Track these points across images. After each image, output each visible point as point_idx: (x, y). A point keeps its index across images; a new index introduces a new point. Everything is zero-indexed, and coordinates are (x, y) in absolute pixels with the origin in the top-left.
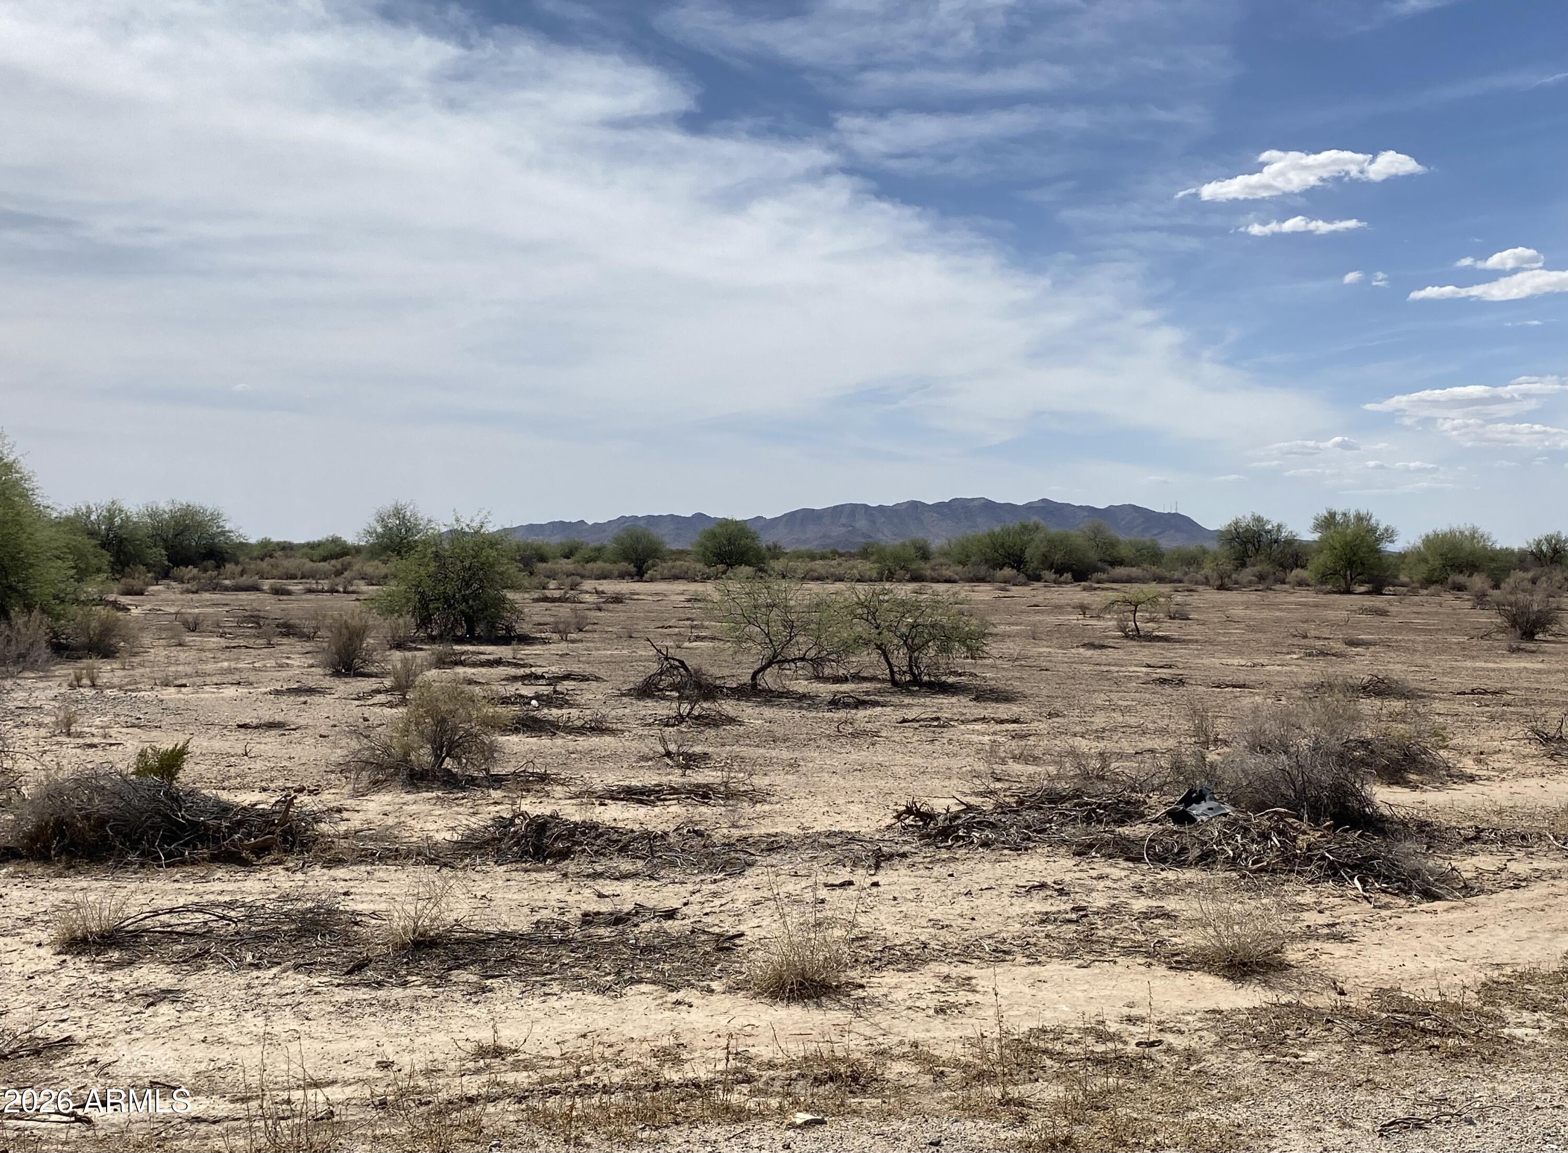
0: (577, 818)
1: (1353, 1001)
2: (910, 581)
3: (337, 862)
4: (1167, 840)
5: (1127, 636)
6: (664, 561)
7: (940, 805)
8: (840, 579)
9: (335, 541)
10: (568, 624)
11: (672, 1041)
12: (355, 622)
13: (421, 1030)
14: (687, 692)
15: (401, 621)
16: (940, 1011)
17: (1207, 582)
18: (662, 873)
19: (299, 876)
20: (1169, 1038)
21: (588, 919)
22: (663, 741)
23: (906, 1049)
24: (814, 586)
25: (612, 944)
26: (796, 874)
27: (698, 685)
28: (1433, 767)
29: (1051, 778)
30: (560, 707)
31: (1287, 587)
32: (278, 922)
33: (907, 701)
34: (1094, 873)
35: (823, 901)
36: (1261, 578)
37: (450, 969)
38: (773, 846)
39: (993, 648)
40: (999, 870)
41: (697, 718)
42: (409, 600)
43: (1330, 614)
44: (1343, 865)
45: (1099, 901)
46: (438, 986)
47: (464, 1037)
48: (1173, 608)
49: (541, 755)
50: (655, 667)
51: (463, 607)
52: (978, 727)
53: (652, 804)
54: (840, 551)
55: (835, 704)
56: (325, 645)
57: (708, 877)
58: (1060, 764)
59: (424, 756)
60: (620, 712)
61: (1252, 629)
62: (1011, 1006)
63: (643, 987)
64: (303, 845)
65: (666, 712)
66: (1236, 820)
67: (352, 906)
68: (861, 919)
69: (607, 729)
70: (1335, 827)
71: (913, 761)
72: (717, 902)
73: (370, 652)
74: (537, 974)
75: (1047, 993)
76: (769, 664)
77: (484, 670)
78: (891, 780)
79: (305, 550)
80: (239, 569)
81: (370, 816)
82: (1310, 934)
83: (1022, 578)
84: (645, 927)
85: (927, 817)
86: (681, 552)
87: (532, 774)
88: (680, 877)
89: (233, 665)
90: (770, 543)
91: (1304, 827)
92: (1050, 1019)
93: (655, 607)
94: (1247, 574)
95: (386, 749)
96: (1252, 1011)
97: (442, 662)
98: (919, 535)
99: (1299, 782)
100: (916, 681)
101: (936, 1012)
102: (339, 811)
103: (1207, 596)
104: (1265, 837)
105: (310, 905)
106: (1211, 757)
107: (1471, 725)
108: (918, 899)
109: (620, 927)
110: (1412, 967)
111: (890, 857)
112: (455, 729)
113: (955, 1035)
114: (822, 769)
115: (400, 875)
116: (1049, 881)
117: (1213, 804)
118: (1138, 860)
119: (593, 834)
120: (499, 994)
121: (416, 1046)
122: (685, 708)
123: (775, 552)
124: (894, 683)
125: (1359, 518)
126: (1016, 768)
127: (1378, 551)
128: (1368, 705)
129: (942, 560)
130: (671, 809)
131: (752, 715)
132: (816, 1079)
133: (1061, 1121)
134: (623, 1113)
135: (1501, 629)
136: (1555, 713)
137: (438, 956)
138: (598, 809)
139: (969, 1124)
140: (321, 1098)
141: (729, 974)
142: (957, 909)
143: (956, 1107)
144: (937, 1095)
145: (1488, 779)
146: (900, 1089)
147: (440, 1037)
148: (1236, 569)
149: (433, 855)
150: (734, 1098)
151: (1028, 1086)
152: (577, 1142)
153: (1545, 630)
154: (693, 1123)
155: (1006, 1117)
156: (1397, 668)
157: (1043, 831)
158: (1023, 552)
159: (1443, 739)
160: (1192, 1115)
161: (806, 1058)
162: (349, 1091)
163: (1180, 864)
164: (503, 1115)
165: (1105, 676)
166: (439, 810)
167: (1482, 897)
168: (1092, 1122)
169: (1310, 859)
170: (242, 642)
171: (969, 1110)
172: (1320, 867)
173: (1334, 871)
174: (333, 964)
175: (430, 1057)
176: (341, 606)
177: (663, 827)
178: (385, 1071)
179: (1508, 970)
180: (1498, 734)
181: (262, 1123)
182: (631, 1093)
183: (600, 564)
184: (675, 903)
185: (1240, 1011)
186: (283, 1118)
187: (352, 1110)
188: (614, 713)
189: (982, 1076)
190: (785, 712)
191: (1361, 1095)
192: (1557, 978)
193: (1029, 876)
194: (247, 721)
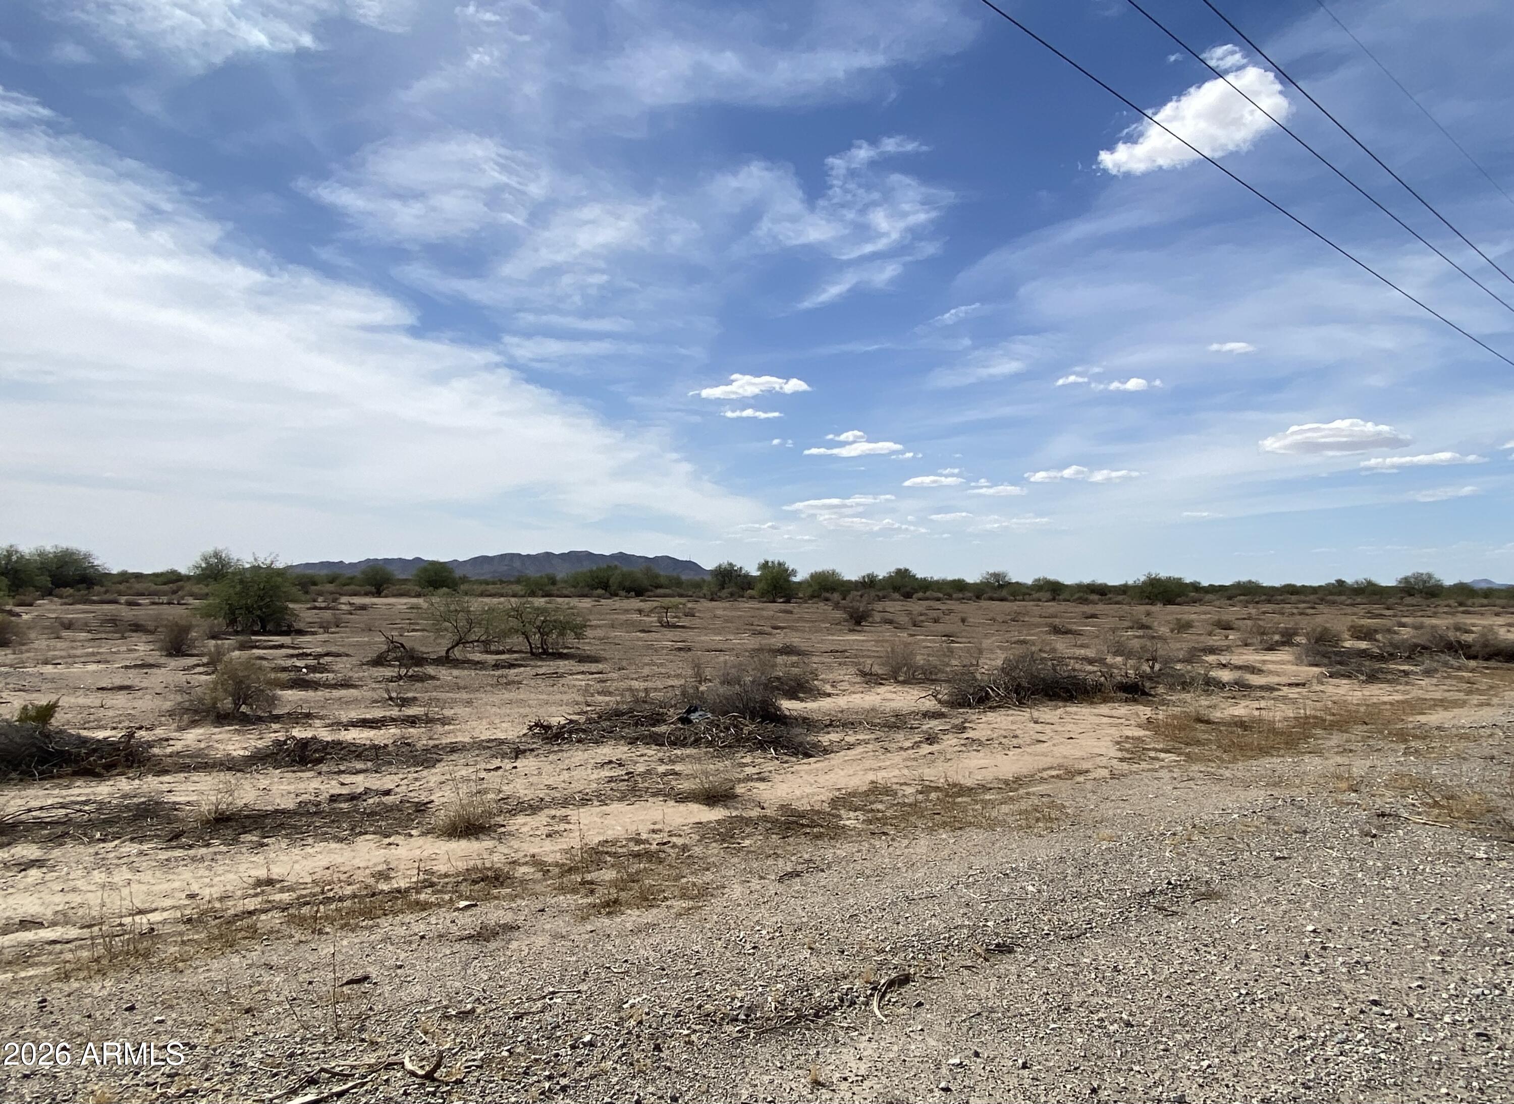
0: (329, 739)
1: (768, 812)
2: (543, 596)
3: (165, 772)
4: (678, 733)
5: (662, 626)
6: (394, 585)
7: (556, 721)
8: (502, 596)
9: (174, 572)
10: (329, 622)
11: (385, 867)
12: (183, 622)
13: (219, 873)
14: (405, 661)
15: (216, 622)
16: (549, 836)
17: (704, 597)
18: (383, 769)
19: (137, 782)
20: (674, 839)
21: (334, 799)
22: (388, 691)
23: (528, 859)
24: (487, 600)
25: (349, 812)
26: (467, 765)
27: (412, 658)
28: (812, 690)
29: (618, 703)
30: (322, 673)
31: (744, 599)
32: (121, 811)
33: (539, 663)
34: (638, 753)
35: (483, 779)
36: (732, 595)
37: (240, 834)
38: (454, 749)
39: (589, 633)
40: (586, 755)
41: (411, 677)
42: (221, 609)
43: (765, 613)
44: (765, 742)
45: (641, 768)
46: (231, 845)
47: (247, 874)
48: (687, 610)
49: (306, 701)
50: (385, 647)
51: (259, 613)
52: (579, 677)
53: (379, 728)
54: (504, 579)
55: (496, 666)
56: (162, 637)
57: (413, 769)
58: (622, 695)
59: (227, 704)
60: (361, 674)
61: (726, 621)
62: (589, 830)
63: (368, 837)
64: (139, 762)
65: (390, 674)
66: (713, 720)
67: (173, 798)
68: (504, 788)
69: (352, 685)
70: (761, 722)
71: (541, 697)
72: (418, 784)
73: (193, 640)
74: (298, 834)
75: (608, 821)
76: (457, 645)
77: (271, 651)
78: (528, 708)
79: (152, 578)
80: (103, 589)
81: (188, 742)
82: (749, 778)
83: (608, 595)
84: (371, 801)
85: (548, 728)
86: (406, 580)
87: (301, 713)
88: (395, 771)
89: (96, 650)
90: (462, 575)
91: (747, 723)
92: (610, 835)
93: (387, 612)
94: (724, 593)
95: (201, 700)
96: (718, 822)
97: (242, 647)
98: (550, 571)
99: (745, 700)
100: (545, 652)
101: (547, 836)
102: (167, 740)
103: (705, 604)
104: (728, 729)
105: (143, 799)
106: (702, 688)
107: (830, 668)
108: (540, 774)
109: (355, 802)
110: (798, 793)
111: (524, 751)
112: (249, 687)
113: (557, 848)
114: (487, 704)
115: (208, 778)
116: (614, 759)
117: (701, 713)
118: (663, 745)
119: (339, 747)
120: (272, 847)
121: (214, 883)
122: (403, 671)
123: (464, 580)
124: (532, 653)
125: (780, 564)
126: (600, 698)
127: (789, 581)
128: (780, 659)
129: (563, 585)
130: (391, 731)
131: (445, 674)
132: (473, 881)
133: (613, 890)
134: (351, 912)
135: (846, 621)
136: (869, 661)
137: (231, 827)
138: (343, 733)
139: (562, 898)
140: (145, 921)
141: (423, 825)
142: (562, 778)
143: (555, 889)
144: (544, 883)
145: (837, 695)
146: (523, 882)
147: (231, 876)
148: (720, 590)
149: (231, 765)
150: (422, 897)
151: (596, 873)
152: (320, 932)
153: (866, 621)
154: (396, 914)
155: (583, 891)
156: (795, 640)
157: (612, 732)
158: (608, 581)
159: (816, 676)
160: (684, 880)
161: (467, 870)
162: (166, 915)
163: (684, 746)
164: (271, 920)
165: (650, 647)
166: (236, 737)
167: (832, 755)
168: (631, 889)
169: (748, 740)
170: (103, 636)
171: (562, 890)
172: (754, 744)
173: (762, 746)
174: (159, 836)
175: (224, 889)
176: (174, 613)
177: (386, 742)
178: (192, 901)
179: (844, 791)
180: (842, 672)
181: (102, 941)
182: (356, 900)
183: (352, 587)
184: (391, 786)
185: (711, 822)
186: (117, 936)
187: (167, 926)
188: (357, 675)
189: (570, 870)
190: (466, 672)
191: (770, 862)
192: (866, 794)
193: (603, 757)
194: (104, 685)
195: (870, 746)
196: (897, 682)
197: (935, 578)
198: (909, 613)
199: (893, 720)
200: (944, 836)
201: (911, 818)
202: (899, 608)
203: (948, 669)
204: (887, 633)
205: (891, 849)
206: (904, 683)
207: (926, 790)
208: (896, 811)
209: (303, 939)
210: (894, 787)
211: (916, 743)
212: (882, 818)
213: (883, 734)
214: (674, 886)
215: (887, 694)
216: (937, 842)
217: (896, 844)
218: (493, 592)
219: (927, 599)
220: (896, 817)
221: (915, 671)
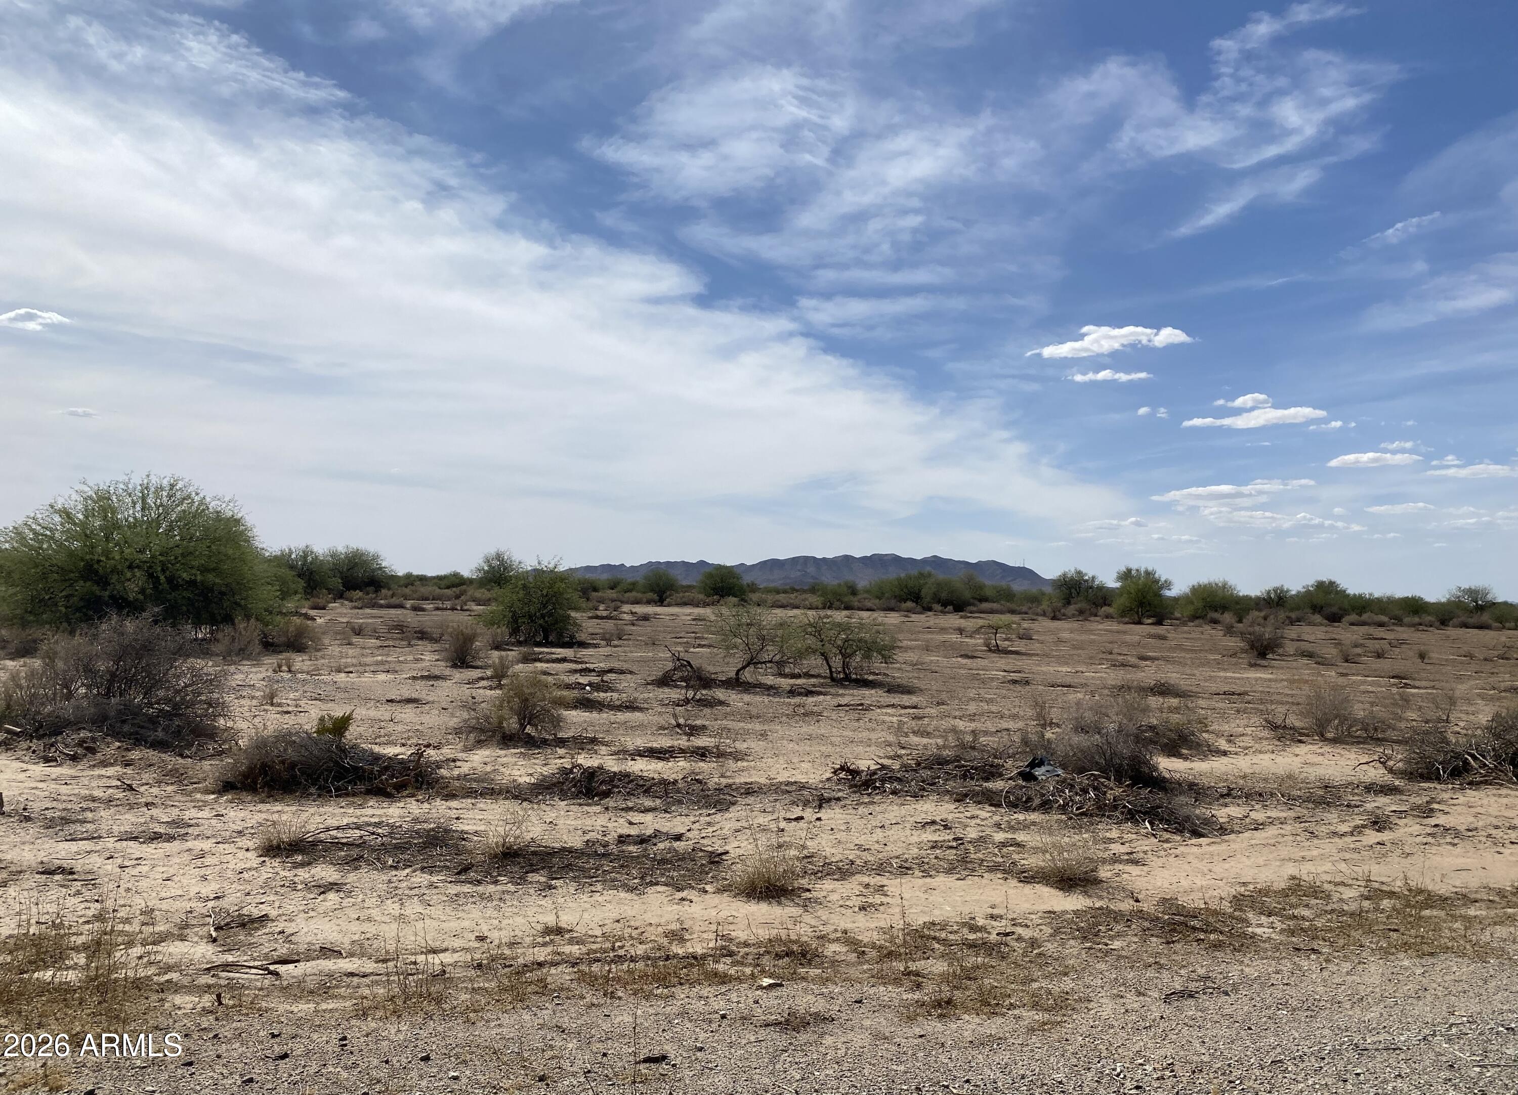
0: (615, 769)
1: (1145, 906)
2: (844, 609)
3: (452, 796)
4: (1019, 792)
5: (990, 650)
6: (677, 592)
7: (863, 765)
8: (797, 607)
9: (456, 575)
10: (612, 635)
11: (678, 926)
12: (468, 631)
13: (506, 914)
14: (692, 683)
15: (499, 630)
16: (862, 908)
17: (1044, 614)
18: (673, 808)
19: (426, 805)
20: (1019, 930)
21: (622, 839)
22: (675, 716)
23: (839, 935)
24: (779, 612)
25: (638, 857)
26: (765, 811)
27: (700, 678)
28: (1199, 745)
29: (939, 748)
30: (606, 691)
31: (1098, 619)
32: (411, 837)
33: (841, 691)
34: (968, 814)
35: (783, 830)
36: (1081, 612)
37: (527, 873)
38: (749, 791)
39: (900, 656)
40: (904, 810)
41: (698, 701)
42: (504, 616)
43: (1128, 638)
44: (1138, 812)
45: (972, 834)
46: (519, 884)
47: (535, 919)
48: (1022, 631)
49: (592, 724)
50: (670, 665)
51: (541, 622)
52: (889, 711)
53: (667, 760)
54: (797, 588)
55: (792, 693)
56: (447, 646)
57: (705, 812)
58: (945, 738)
59: (512, 724)
60: (646, 696)
61: (1074, 647)
62: (911, 906)
63: (659, 888)
64: (429, 784)
65: (677, 696)
66: (1065, 779)
67: (461, 827)
68: (809, 844)
69: (637, 707)
70: (1132, 786)
71: (845, 733)
72: (710, 829)
73: (477, 651)
74: (586, 877)
75: (936, 897)
76: (748, 665)
77: (554, 665)
78: (830, 747)
79: (435, 581)
80: (391, 592)
81: (475, 765)
82: (1115, 859)
83: (919, 608)
84: (661, 846)
85: (855, 773)
86: (689, 587)
87: (586, 738)
88: (686, 812)
89: (384, 658)
90: (749, 582)
91: (1112, 785)
92: (937, 916)
93: (670, 624)
94: (1071, 609)
95: (487, 718)
96: (1076, 913)
97: (526, 659)
98: (850, 578)
99: (1108, 755)
100: (847, 678)
101: (860, 909)
102: (454, 761)
103: (1044, 624)
104: (1085, 791)
105: (432, 826)
106: (1048, 735)
107: (1223, 716)
108: (848, 830)
109: (644, 845)
110: (1185, 883)
111: (829, 800)
112: (534, 706)
113: (873, 926)
114: (783, 738)
115: (494, 806)
116: (938, 819)
117: (1050, 768)
118: (999, 805)
119: (627, 780)
120: (560, 890)
121: (503, 925)
122: (690, 694)
123: (753, 588)
124: (832, 679)
125: (1147, 573)
126: (915, 739)
127: (1160, 596)
128: (1154, 701)
129: (865, 595)
130: (680, 764)
131: (736, 699)
132: (777, 955)
133: (945, 988)
134: (644, 976)
135: (1244, 651)
136: (1281, 709)
137: (519, 863)
138: (631, 763)
139: (882, 988)
140: (437, 961)
141: (718, 880)
142: (875, 837)
143: (873, 977)
144: (859, 968)
145: (1236, 754)
146: (834, 963)
147: (519, 920)
148: (1064, 606)
149: (517, 793)
150: (721, 967)
151: (923, 962)
152: (613, 996)
153: (1273, 652)
154: (692, 985)
155: (907, 983)
156: (1173, 676)
157: (933, 784)
158: (920, 591)
159: (1206, 726)
160: (1035, 985)
161: (770, 940)
162: (456, 957)
163: (1027, 809)
164: (561, 975)
165: (975, 677)
166: (522, 762)
167: (1233, 836)
168: (966, 988)
169: (1115, 808)
170: (391, 643)
171: (881, 978)
172: (1122, 813)
173: (1132, 816)
174: (448, 867)
175: (512, 934)
176: (459, 620)
177: (674, 776)
178: (481, 943)
179: (1251, 887)
180: (1243, 722)
181: (396, 978)
182: (649, 962)
183: (634, 594)
184: (681, 830)
185: (1067, 912)
186: (411, 975)
187: (458, 970)
188: (642, 696)
189: (890, 954)
190: (758, 698)
191: (1151, 973)
192: (1284, 893)
193: (923, 816)
194: (393, 697)
195: (1288, 828)
196: (1324, 739)
197: (1376, 595)
198: (1338, 644)
199: (1321, 792)
200: (1406, 963)
201: (1353, 933)
202: (1321, 635)
203: (1403, 725)
204: (1305, 669)
205: (1326, 974)
206: (1335, 741)
207: (1375, 894)
208: (1329, 921)
209: (595, 1001)
210: (1326, 886)
211: (1356, 827)
212: (1309, 929)
213: (1305, 812)
214: (1023, 991)
215: (1309, 756)
216: (1395, 970)
217: (1332, 967)
218: (785, 602)
219: (1363, 624)
220: (1331, 930)
221: (1351, 726)
